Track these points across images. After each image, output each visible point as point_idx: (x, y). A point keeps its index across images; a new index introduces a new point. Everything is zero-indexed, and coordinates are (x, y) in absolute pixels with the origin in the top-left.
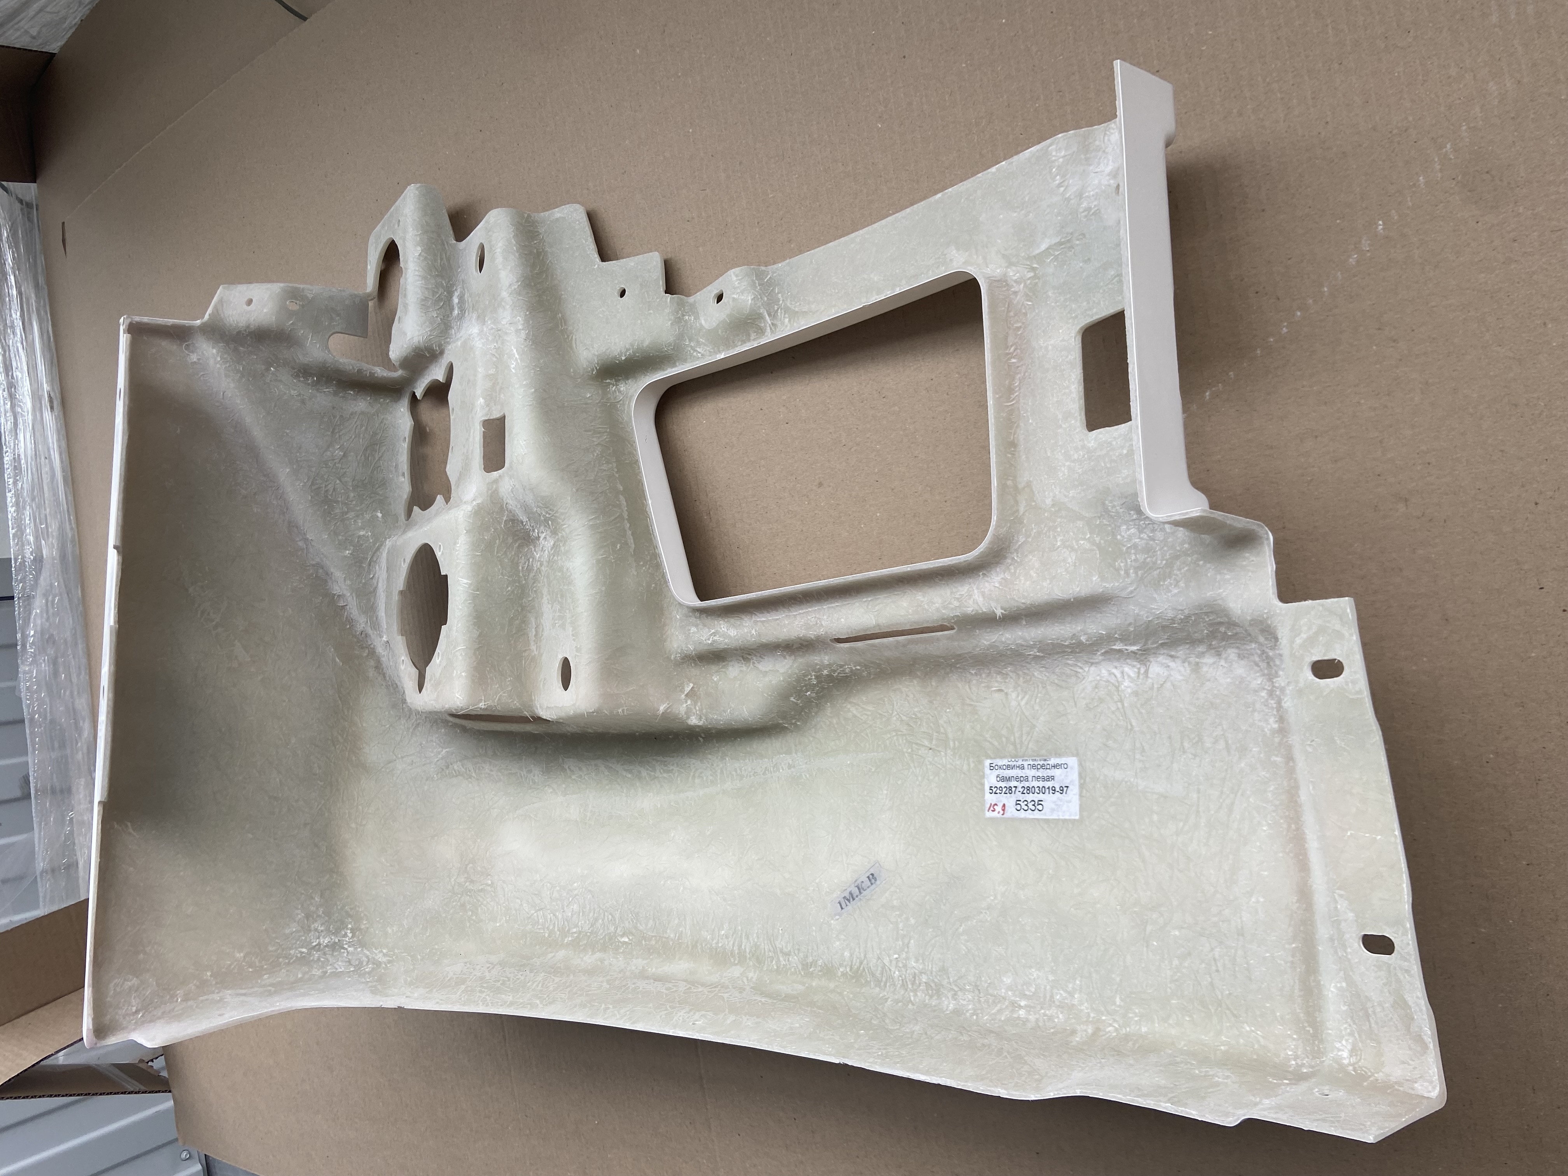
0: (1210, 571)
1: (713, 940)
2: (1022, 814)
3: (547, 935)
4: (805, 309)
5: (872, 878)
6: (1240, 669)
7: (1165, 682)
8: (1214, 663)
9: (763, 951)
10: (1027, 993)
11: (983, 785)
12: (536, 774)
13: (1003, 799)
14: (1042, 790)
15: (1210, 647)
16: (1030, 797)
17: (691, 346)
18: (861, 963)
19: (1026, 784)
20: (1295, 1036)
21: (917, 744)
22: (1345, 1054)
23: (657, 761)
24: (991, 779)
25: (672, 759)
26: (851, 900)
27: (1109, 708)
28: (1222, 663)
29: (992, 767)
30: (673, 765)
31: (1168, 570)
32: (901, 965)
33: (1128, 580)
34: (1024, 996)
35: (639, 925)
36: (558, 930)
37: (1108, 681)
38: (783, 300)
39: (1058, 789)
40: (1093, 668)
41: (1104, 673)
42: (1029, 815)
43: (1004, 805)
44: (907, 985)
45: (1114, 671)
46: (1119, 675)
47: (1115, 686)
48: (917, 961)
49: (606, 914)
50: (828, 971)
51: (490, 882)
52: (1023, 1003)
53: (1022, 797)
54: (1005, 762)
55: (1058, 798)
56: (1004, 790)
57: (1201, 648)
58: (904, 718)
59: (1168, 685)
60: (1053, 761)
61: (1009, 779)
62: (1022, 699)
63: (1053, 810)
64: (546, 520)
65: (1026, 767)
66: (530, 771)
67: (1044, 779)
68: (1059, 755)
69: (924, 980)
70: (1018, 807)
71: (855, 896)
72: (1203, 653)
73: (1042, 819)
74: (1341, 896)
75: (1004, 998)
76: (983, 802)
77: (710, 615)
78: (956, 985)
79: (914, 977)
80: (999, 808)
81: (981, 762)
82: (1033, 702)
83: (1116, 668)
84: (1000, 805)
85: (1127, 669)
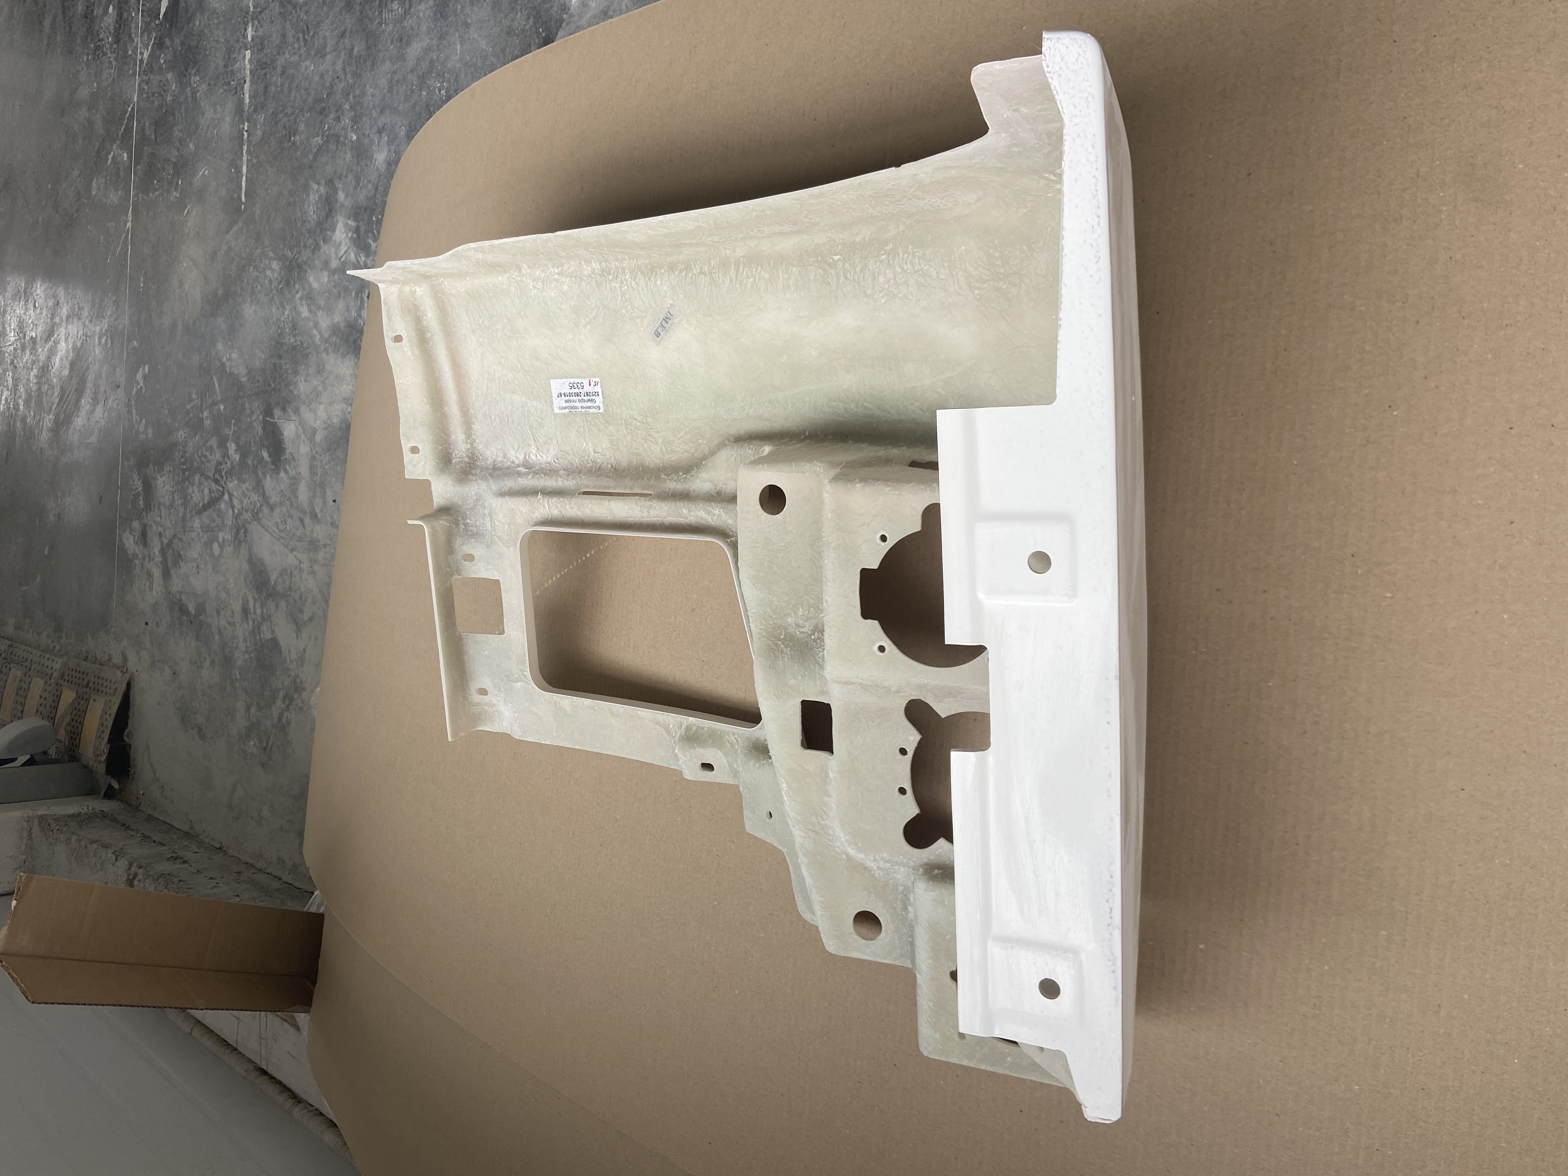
2: (580, 381)
6: (488, 453)
7: (517, 450)
8: (497, 457)
9: (720, 272)
10: (555, 282)
11: (603, 397)
13: (591, 389)
14: (571, 395)
16: (576, 391)
18: (649, 279)
19: (579, 398)
21: (643, 423)
24: (599, 400)
26: (665, 318)
27: (541, 439)
28: (494, 457)
29: (599, 408)
32: (625, 283)
35: (822, 273)
36: (899, 254)
37: (543, 453)
39: (563, 395)
40: (550, 460)
41: (545, 457)
42: (576, 380)
43: (590, 385)
45: (539, 459)
46: (538, 455)
47: (539, 452)
48: (615, 287)
49: (852, 278)
50: (672, 267)
52: (556, 276)
53: (581, 390)
54: (592, 411)
55: (562, 390)
56: (591, 394)
57: (499, 465)
60: (566, 411)
61: (588, 400)
62: (585, 447)
63: (564, 383)
65: (580, 408)
67: (570, 401)
68: (563, 414)
69: (611, 276)
70: (582, 384)
71: (664, 322)
73: (568, 378)
75: (567, 276)
76: (602, 387)
78: (592, 277)
79: (617, 276)
80: (593, 383)
81: (605, 411)
82: (579, 445)
84: (592, 385)
85: (534, 458)
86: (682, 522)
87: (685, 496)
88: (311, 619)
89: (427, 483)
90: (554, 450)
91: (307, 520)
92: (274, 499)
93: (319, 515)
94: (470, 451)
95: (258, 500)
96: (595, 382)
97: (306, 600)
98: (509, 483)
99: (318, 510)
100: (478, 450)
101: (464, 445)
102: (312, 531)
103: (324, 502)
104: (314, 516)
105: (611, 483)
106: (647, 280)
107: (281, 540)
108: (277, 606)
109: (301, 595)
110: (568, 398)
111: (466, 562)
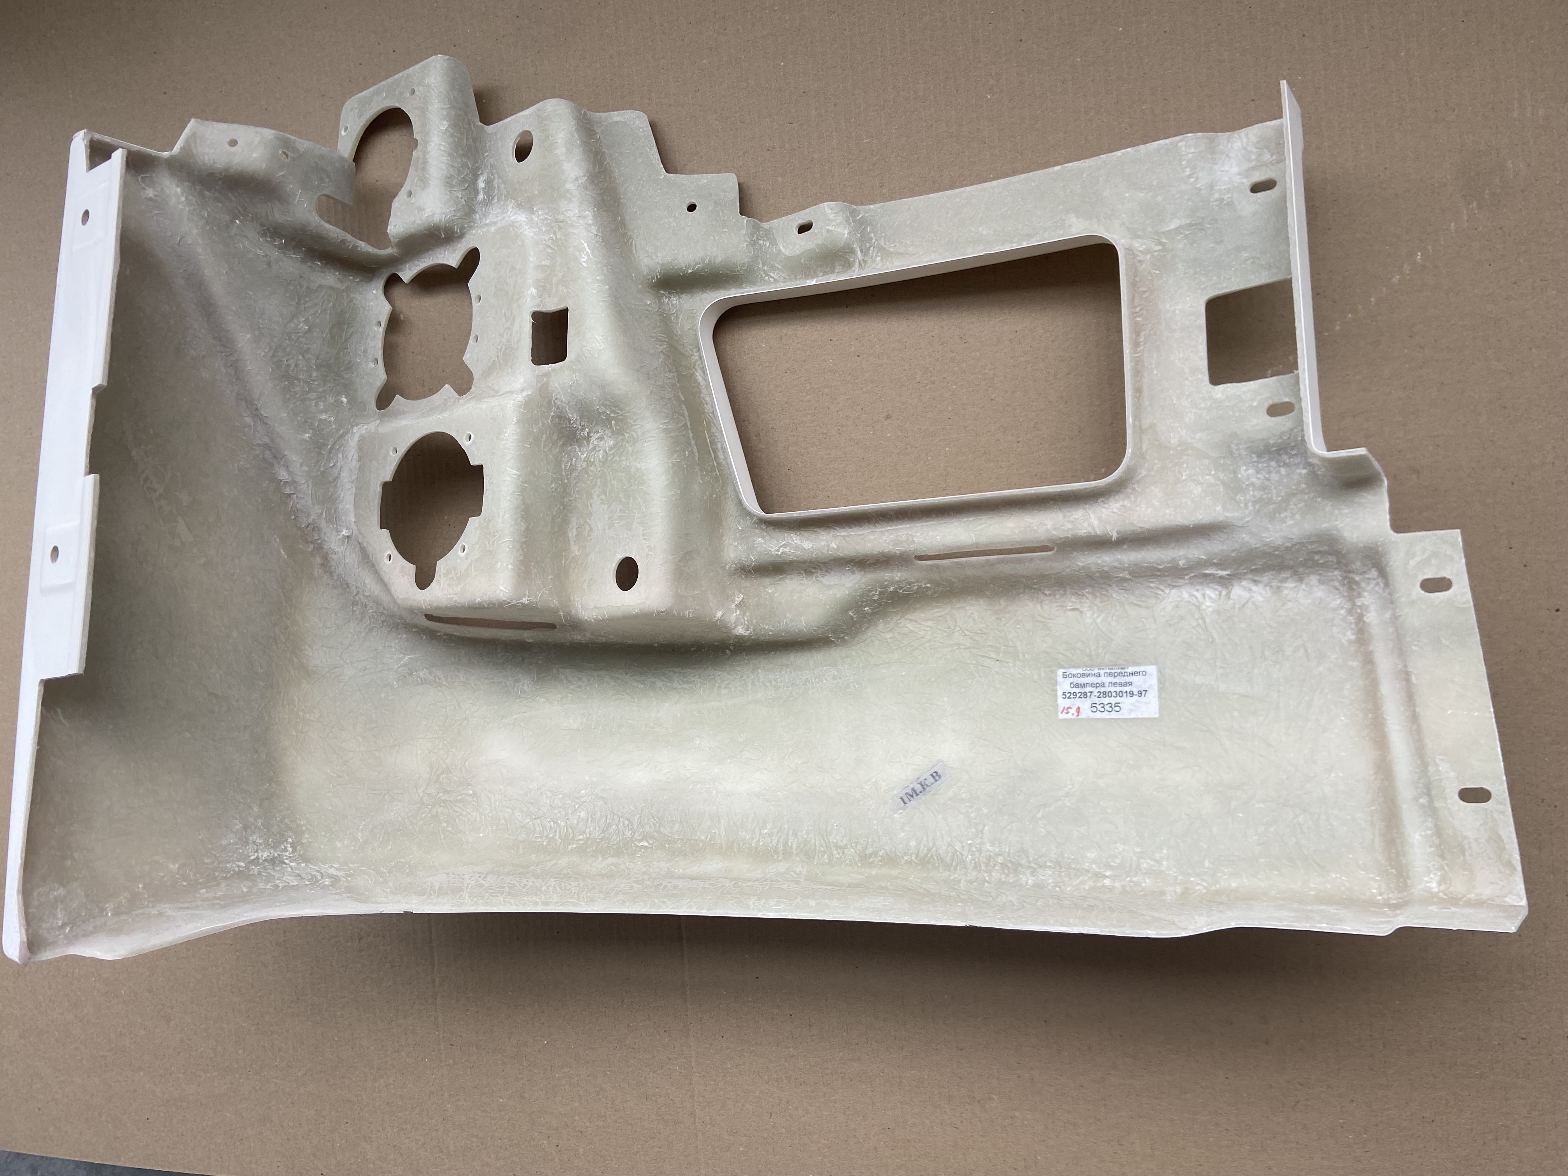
0: (1328, 506)
1: (753, 839)
2: (1098, 715)
3: (545, 843)
4: (902, 250)
5: (936, 776)
6: (1320, 592)
7: (1247, 602)
8: (1295, 587)
9: (813, 847)
10: (1112, 864)
11: (1056, 691)
12: (526, 683)
13: (1078, 702)
14: (1120, 694)
15: (1295, 573)
16: (1106, 700)
17: (764, 271)
19: (1103, 690)
20: (1378, 878)
21: (982, 656)
22: (1434, 885)
23: (674, 672)
24: (1064, 686)
25: (693, 671)
26: (915, 795)
27: (1190, 624)
29: (1065, 675)
30: (694, 676)
31: (1284, 505)
32: (974, 849)
33: (1247, 512)
34: (1110, 867)
35: (662, 829)
38: (876, 240)
39: (1136, 693)
40: (1174, 591)
41: (1186, 595)
42: (1106, 715)
43: (1079, 708)
44: (981, 867)
45: (1196, 593)
46: (1200, 597)
47: (1196, 606)
48: (993, 845)
49: (621, 820)
50: (891, 860)
51: (471, 792)
53: (1097, 700)
54: (1080, 671)
55: (1137, 701)
56: (1078, 695)
57: (1284, 575)
58: (967, 633)
59: (1250, 605)
60: (1131, 669)
61: (1084, 686)
62: (1098, 617)
63: (1131, 711)
64: (609, 419)
65: (1102, 674)
66: (517, 681)
67: (1121, 685)
69: (1000, 861)
70: (1094, 709)
71: (918, 792)
72: (1287, 578)
73: (1119, 719)
74: (1441, 760)
76: (1056, 706)
77: (778, 528)
78: (1036, 864)
79: (989, 860)
80: (1073, 711)
81: (1054, 672)
82: (1110, 619)
83: (1197, 590)
84: (1075, 708)
89: (1400, 524)
90: (1164, 608)
94: (1355, 593)
96: (1068, 713)
98: (1215, 546)
100: (1343, 596)
101: (1366, 603)
110: (1125, 689)
111: (1287, 400)
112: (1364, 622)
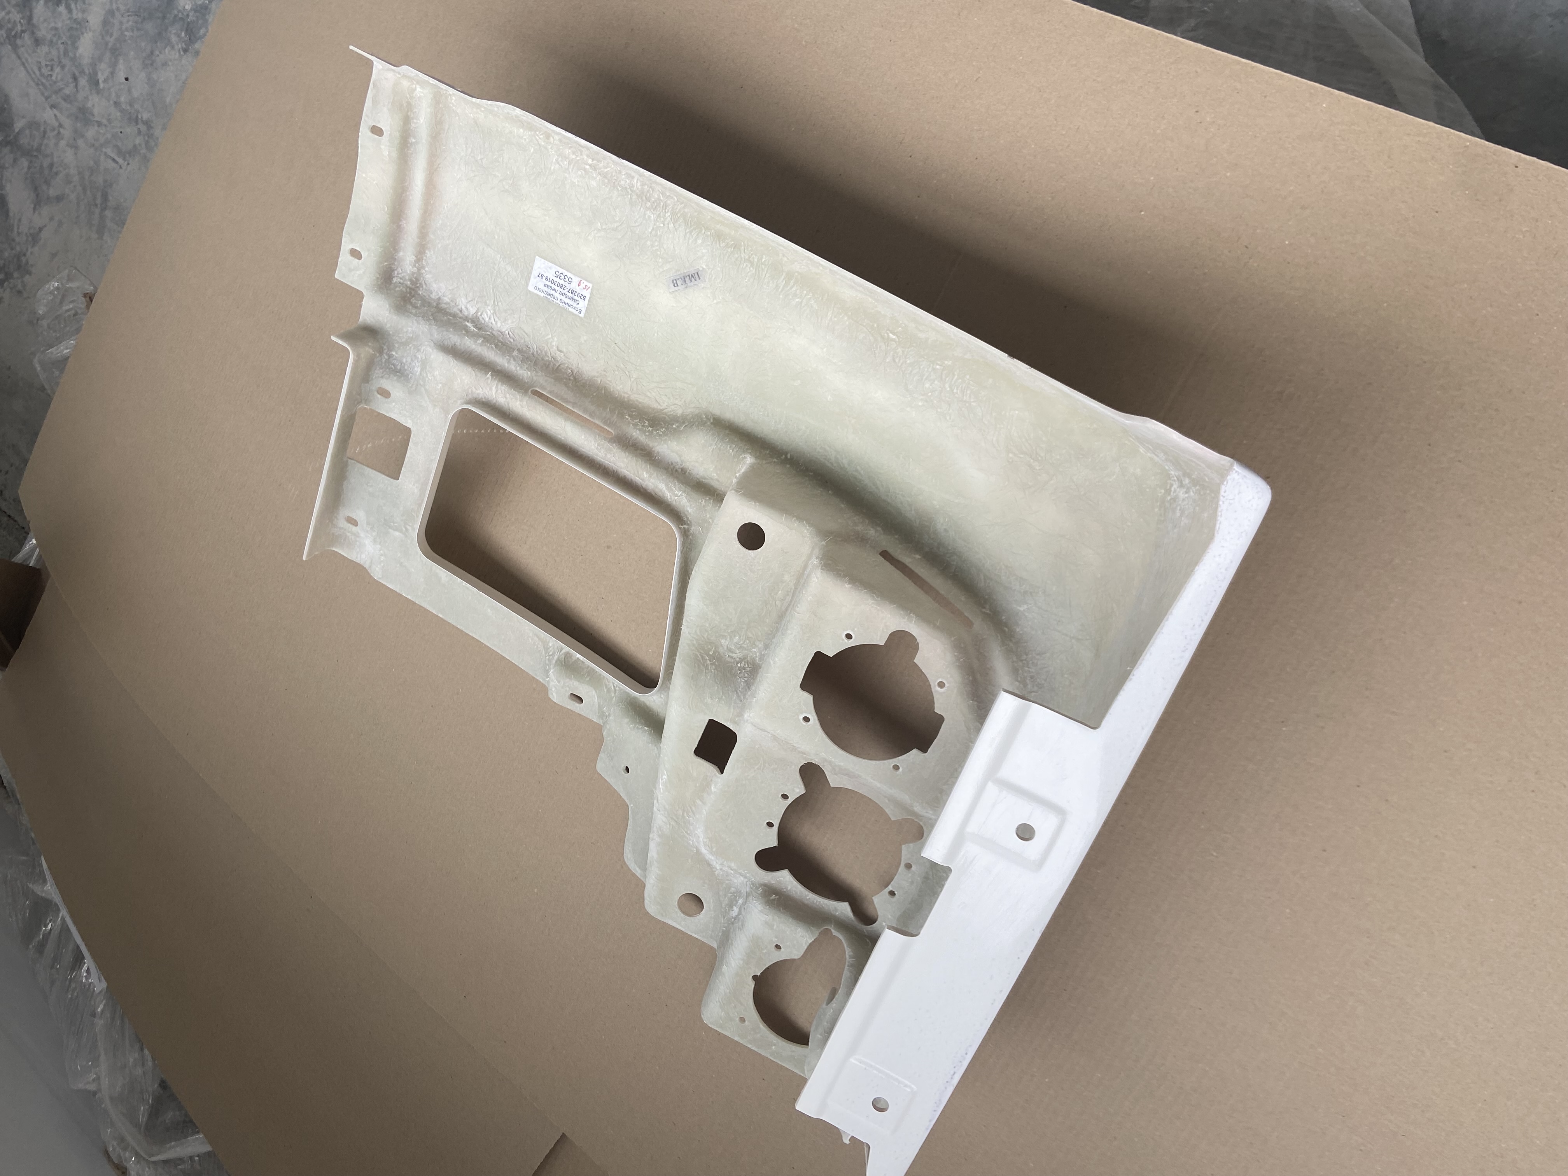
1: (810, 298)
2: (569, 275)
3: (968, 377)
4: (536, 638)
6: (434, 286)
7: (470, 301)
8: (444, 296)
10: (583, 172)
11: (588, 304)
13: (578, 290)
14: (553, 282)
15: (438, 304)
16: (562, 282)
17: (615, 694)
18: (691, 232)
19: (562, 290)
21: (624, 353)
23: (832, 464)
24: (583, 305)
25: (819, 457)
26: (690, 276)
27: (502, 304)
28: (440, 294)
29: (580, 311)
30: (819, 452)
32: (662, 219)
34: (585, 170)
35: (872, 341)
36: (954, 375)
37: (499, 319)
38: (546, 657)
39: (544, 278)
40: (504, 330)
41: (499, 324)
42: (565, 273)
43: (579, 285)
44: (663, 205)
45: (494, 322)
46: (492, 319)
47: (496, 314)
48: (650, 217)
49: (900, 364)
52: (588, 167)
53: (567, 285)
54: (570, 309)
55: (545, 273)
56: (576, 294)
57: (444, 306)
58: (627, 373)
59: (469, 299)
60: (542, 295)
61: (571, 298)
62: (549, 338)
63: (550, 268)
65: (559, 300)
67: (551, 288)
68: (537, 295)
69: (649, 204)
70: (570, 279)
72: (445, 303)
73: (557, 266)
76: (592, 294)
78: (628, 192)
79: (656, 207)
80: (583, 285)
81: (586, 317)
82: (544, 333)
83: (492, 323)
84: (581, 287)
85: (487, 319)
86: (638, 482)
87: (647, 455)
88: (59, 199)
89: (360, 296)
90: (513, 322)
91: (83, 82)
92: (43, 32)
93: (101, 85)
94: (415, 276)
95: (20, 22)
96: (586, 286)
97: (57, 174)
98: (454, 339)
99: (101, 77)
100: (424, 278)
101: (410, 267)
102: (87, 98)
103: (112, 73)
104: (94, 82)
105: (569, 395)
106: (687, 231)
107: (41, 87)
108: (15, 160)
109: (51, 165)
110: (549, 284)
111: (379, 396)
112: (416, 257)
